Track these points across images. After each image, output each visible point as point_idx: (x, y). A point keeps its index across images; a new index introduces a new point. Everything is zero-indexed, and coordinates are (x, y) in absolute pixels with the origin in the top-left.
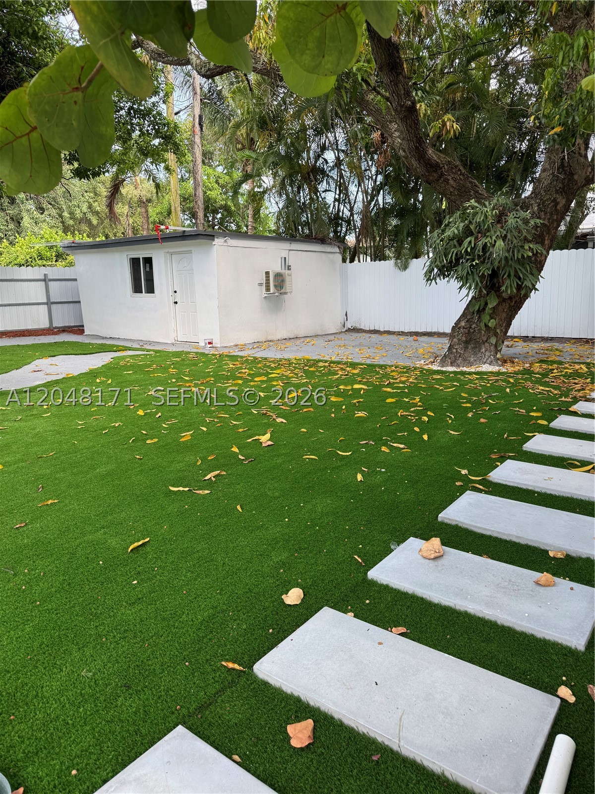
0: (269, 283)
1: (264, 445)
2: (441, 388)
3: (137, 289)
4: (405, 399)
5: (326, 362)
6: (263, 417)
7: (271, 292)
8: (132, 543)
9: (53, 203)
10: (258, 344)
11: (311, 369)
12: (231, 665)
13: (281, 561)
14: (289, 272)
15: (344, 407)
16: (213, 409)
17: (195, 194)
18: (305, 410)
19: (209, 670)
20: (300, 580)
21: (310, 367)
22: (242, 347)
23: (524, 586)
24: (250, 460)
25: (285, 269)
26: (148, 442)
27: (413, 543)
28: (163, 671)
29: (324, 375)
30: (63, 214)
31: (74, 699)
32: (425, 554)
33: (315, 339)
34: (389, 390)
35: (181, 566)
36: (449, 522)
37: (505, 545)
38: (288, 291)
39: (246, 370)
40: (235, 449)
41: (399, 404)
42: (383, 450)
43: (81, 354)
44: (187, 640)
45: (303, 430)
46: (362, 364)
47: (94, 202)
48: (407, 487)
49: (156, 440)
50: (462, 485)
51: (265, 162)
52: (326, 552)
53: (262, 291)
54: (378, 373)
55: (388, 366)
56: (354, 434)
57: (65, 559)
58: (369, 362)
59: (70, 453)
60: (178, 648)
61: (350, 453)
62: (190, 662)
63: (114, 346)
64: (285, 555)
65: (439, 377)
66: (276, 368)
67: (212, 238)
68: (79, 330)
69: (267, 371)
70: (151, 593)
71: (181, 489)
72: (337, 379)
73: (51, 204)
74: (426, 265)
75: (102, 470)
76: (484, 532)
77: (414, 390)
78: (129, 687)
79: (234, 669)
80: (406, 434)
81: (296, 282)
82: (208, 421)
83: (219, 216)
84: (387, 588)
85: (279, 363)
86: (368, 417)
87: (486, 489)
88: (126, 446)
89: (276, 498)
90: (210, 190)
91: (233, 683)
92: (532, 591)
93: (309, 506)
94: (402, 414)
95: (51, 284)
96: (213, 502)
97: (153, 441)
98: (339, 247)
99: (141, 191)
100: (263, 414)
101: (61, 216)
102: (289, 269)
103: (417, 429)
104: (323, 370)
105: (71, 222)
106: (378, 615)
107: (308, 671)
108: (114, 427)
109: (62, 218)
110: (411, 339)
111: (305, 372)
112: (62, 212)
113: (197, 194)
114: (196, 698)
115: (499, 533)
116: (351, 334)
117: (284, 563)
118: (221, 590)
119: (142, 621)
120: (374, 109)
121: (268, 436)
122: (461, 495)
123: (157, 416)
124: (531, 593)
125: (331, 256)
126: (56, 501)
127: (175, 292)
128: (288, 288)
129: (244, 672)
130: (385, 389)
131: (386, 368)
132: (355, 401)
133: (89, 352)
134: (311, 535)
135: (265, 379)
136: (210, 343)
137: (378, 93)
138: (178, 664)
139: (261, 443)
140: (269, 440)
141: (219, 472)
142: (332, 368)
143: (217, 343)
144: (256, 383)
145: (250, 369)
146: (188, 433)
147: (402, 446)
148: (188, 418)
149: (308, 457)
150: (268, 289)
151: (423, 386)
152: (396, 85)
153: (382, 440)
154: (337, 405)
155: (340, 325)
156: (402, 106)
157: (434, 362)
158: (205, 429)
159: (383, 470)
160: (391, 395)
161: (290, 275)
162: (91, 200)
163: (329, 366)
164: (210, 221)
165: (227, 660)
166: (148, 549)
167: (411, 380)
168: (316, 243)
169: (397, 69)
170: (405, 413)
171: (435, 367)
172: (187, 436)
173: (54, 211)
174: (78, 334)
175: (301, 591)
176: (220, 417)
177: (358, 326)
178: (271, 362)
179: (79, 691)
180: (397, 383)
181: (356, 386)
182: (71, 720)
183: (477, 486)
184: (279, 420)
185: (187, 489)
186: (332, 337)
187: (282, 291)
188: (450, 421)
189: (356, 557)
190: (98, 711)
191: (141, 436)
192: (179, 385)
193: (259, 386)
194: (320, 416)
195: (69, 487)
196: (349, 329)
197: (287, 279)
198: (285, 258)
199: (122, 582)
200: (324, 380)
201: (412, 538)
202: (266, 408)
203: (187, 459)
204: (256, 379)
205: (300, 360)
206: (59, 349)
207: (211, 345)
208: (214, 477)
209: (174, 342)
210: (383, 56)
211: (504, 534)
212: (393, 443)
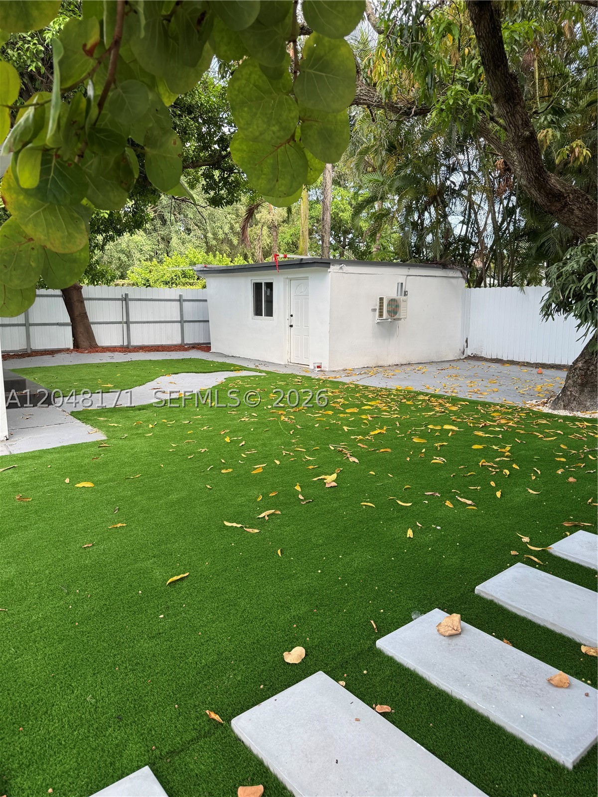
0: (382, 309)
1: (327, 486)
2: (541, 436)
3: (258, 312)
4: (494, 447)
5: (427, 394)
6: (339, 454)
7: (384, 318)
8: (172, 576)
9: (199, 224)
10: (366, 370)
11: (408, 403)
12: (213, 716)
13: (297, 615)
14: (405, 298)
15: (424, 450)
16: (293, 441)
17: (323, 219)
18: (382, 450)
19: (193, 716)
20: (308, 639)
21: (407, 401)
22: (349, 372)
23: (534, 683)
24: (308, 501)
25: (401, 295)
26: (223, 471)
27: (437, 615)
28: (155, 709)
29: (419, 410)
30: (208, 235)
31: (73, 722)
32: (442, 630)
33: (428, 366)
34: (480, 434)
35: (206, 606)
36: (486, 596)
37: (536, 631)
38: (402, 317)
39: (342, 400)
40: (298, 488)
41: (486, 453)
42: (446, 504)
43: (201, 373)
44: (184, 682)
45: (371, 472)
46: (464, 400)
47: (236, 223)
48: (457, 550)
49: (230, 470)
50: (516, 555)
51: (390, 186)
52: (346, 613)
53: (374, 316)
54: (478, 412)
55: (493, 403)
56: (423, 482)
57: (112, 584)
58: (474, 398)
59: (154, 476)
60: (175, 688)
61: (410, 504)
62: (179, 705)
63: (232, 365)
64: (304, 609)
65: (544, 422)
66: (374, 399)
67: (327, 265)
68: (206, 347)
69: (362, 402)
70: (171, 629)
71: (235, 525)
72: (430, 417)
73: (197, 225)
74: (545, 298)
75: (174, 497)
76: (519, 613)
77: (509, 435)
78: (120, 718)
79: (214, 720)
80: (479, 488)
81: (411, 308)
82: (284, 454)
83: (350, 236)
84: (390, 661)
85: (378, 393)
86: (445, 464)
87: (541, 563)
88: (203, 474)
89: (318, 546)
90: (343, 212)
91: (207, 734)
92: (541, 690)
93: (347, 559)
94: (484, 464)
95: (185, 304)
96: (258, 543)
97: (227, 471)
98: (462, 272)
99: (274, 215)
100: (339, 451)
101: (206, 237)
102: (405, 295)
103: (493, 484)
104: (420, 404)
105: (214, 243)
106: (370, 688)
107: (278, 736)
108: (200, 452)
109: (206, 239)
110: (535, 371)
111: (401, 405)
112: (207, 233)
113: (325, 218)
114: (172, 742)
115: (534, 616)
116: (469, 362)
117: (299, 618)
118: (233, 637)
119: (154, 656)
120: (495, 138)
121: (334, 476)
122: (510, 566)
123: (241, 445)
124: (539, 691)
125: (454, 281)
126: (124, 525)
127: (292, 316)
128: (401, 314)
129: (222, 724)
130: (476, 433)
131: (490, 406)
132: (436, 445)
133: (208, 371)
134: (337, 591)
135: (356, 411)
136: (318, 367)
137: (497, 122)
138: (169, 705)
139: (325, 483)
140: (334, 481)
141: (273, 511)
142: (431, 402)
143: (326, 366)
144: (345, 415)
145: (346, 399)
146: (261, 466)
147: (469, 502)
148: (267, 449)
149: (366, 504)
150: (381, 315)
151: (522, 432)
152: (513, 115)
153: (451, 492)
154: (418, 447)
155: (459, 352)
156: (519, 137)
157: (546, 403)
158: (278, 462)
159: (438, 528)
160: (480, 440)
161: (404, 301)
162: (233, 222)
163: (429, 400)
164: (341, 241)
165: (212, 710)
166: (185, 584)
167: (510, 424)
168: (437, 267)
169: (514, 99)
170: (487, 464)
171: (546, 410)
172: (259, 468)
173: (199, 232)
174: (205, 351)
175: (304, 650)
176: (296, 450)
177: (479, 354)
178: (370, 391)
179: (80, 715)
180: (494, 426)
181: (446, 427)
182: (65, 741)
183: (533, 558)
184: (352, 459)
185: (239, 526)
186: (447, 365)
187: (395, 317)
188: (534, 478)
189: (372, 622)
190: (88, 737)
191: (220, 465)
192: (273, 412)
193: (346, 419)
194: (396, 458)
195: (141, 511)
196: (469, 356)
197: (402, 305)
198: (402, 284)
199: (151, 614)
200: (416, 416)
201: (437, 609)
202: (345, 445)
203: (250, 493)
204: (347, 411)
205: (400, 391)
206: (185, 366)
207: (319, 369)
208: (268, 516)
209: (287, 363)
210: (499, 88)
211: (539, 619)
212: (461, 497)
